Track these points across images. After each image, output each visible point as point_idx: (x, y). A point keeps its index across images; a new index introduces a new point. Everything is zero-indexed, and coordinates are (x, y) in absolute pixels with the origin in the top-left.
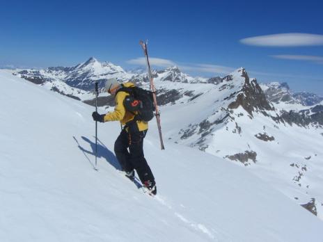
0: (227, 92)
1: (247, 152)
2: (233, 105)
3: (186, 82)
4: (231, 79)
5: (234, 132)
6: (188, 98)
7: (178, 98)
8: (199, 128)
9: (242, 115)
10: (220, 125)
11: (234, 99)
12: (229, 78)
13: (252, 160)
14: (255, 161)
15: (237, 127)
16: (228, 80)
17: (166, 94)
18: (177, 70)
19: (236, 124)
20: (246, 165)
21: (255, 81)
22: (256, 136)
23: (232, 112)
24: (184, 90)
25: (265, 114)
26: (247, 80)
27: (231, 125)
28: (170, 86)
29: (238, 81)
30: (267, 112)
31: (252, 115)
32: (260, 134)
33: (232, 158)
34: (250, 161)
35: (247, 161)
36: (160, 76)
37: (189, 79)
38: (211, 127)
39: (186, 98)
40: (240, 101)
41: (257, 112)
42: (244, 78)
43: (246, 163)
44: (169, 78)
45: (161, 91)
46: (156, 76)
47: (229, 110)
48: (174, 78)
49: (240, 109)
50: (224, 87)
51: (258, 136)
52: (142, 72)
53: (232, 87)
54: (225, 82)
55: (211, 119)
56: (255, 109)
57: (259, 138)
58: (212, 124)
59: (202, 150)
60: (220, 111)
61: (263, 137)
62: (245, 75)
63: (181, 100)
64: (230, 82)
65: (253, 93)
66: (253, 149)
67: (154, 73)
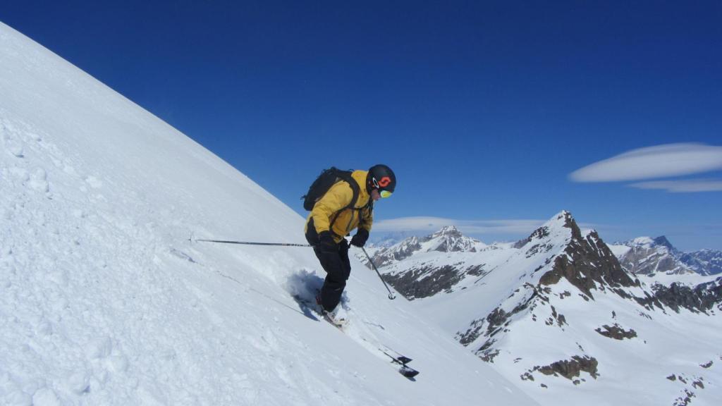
0: (540, 257)
1: (577, 358)
2: (549, 278)
3: (474, 250)
4: (546, 234)
5: (550, 323)
6: (474, 277)
7: (456, 281)
8: (487, 324)
9: (567, 294)
10: (521, 313)
11: (550, 268)
12: (542, 233)
13: (588, 374)
14: (594, 373)
15: (554, 314)
16: (540, 237)
17: (433, 276)
18: (455, 233)
19: (553, 308)
20: (576, 382)
21: (594, 234)
22: (599, 330)
23: (547, 290)
24: (466, 266)
25: (622, 294)
26: (576, 233)
27: (542, 311)
28: (441, 261)
29: (560, 236)
30: (626, 290)
31: (590, 295)
32: (606, 327)
33: (546, 370)
34: (584, 374)
35: (578, 375)
36: (425, 246)
37: (478, 246)
38: (508, 319)
39: (470, 278)
40: (561, 269)
41: (603, 289)
42: (569, 230)
43: (575, 378)
44: (442, 248)
45: (424, 271)
46: (418, 247)
47: (543, 286)
48: (450, 247)
49: (564, 284)
50: (534, 249)
51: (603, 330)
52: (393, 243)
53: (550, 247)
54: (535, 241)
55: (507, 306)
56: (598, 284)
57: (603, 334)
58: (509, 315)
59: (486, 359)
60: (522, 289)
61: (614, 332)
62: (570, 223)
63: (461, 283)
64: (545, 239)
65: (593, 256)
66: (590, 352)
67: (414, 242)
